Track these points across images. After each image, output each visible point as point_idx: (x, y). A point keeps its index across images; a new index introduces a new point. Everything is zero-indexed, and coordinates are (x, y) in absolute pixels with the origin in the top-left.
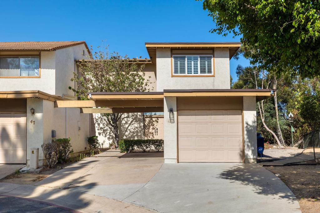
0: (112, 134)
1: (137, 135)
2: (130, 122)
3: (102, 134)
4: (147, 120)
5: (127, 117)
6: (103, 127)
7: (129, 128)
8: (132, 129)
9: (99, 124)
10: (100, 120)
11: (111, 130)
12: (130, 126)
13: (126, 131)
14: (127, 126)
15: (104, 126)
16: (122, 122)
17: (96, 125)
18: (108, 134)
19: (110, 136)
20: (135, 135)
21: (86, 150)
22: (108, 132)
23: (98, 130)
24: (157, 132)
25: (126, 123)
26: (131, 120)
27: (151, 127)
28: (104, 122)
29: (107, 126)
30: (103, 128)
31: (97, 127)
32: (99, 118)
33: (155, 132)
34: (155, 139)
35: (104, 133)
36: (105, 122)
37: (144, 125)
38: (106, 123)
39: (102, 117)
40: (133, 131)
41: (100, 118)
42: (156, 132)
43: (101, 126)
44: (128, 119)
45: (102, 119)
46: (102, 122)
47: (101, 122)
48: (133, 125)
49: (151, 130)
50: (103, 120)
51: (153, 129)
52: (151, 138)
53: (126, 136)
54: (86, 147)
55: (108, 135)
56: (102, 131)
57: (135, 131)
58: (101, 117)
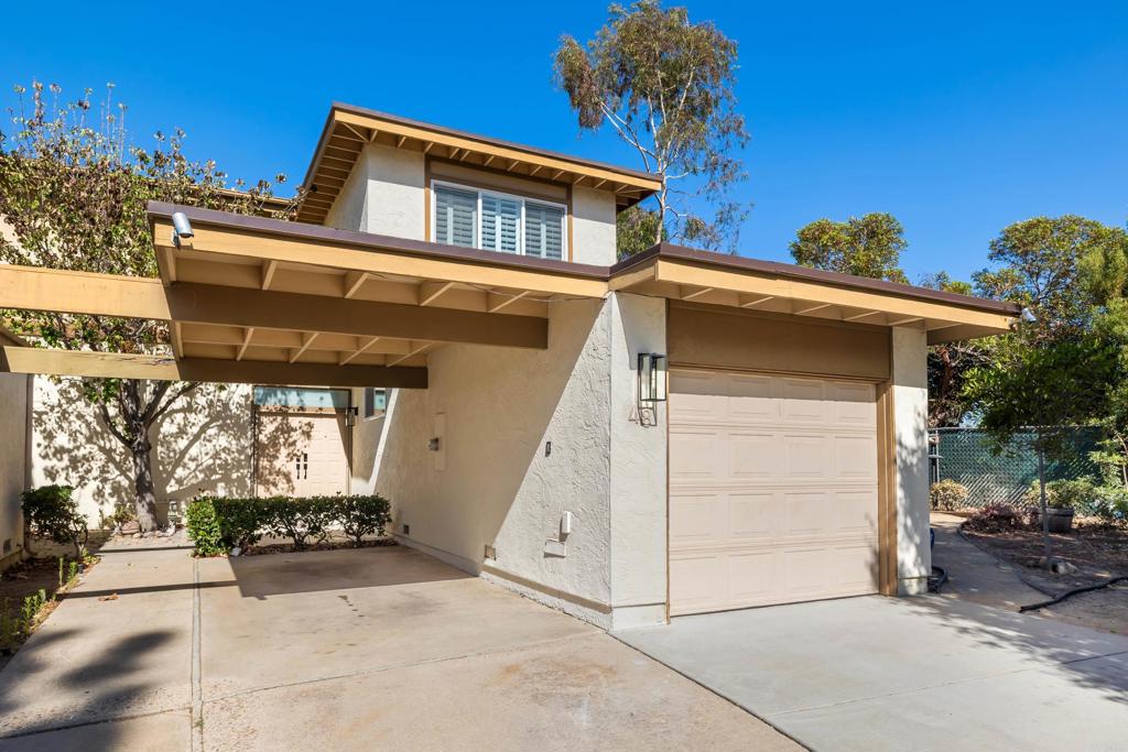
0: (114, 474)
1: (226, 479)
2: (195, 430)
3: (63, 474)
4: (269, 426)
5: (183, 410)
6: (71, 446)
7: (193, 451)
8: (207, 454)
9: (50, 436)
10: (54, 416)
11: (110, 459)
12: (198, 443)
13: (178, 462)
14: (182, 443)
15: (75, 441)
16: (162, 430)
17: (37, 437)
18: (95, 473)
19: (105, 480)
20: (218, 476)
21: (9, 553)
22: (96, 465)
23: (46, 457)
24: (305, 467)
25: (182, 432)
26: (201, 419)
27: (284, 452)
28: (77, 425)
29: (89, 440)
30: (69, 451)
31: (39, 445)
32: (52, 408)
33: (298, 467)
34: (297, 495)
35: (75, 469)
36: (84, 425)
37: (257, 445)
38: (84, 430)
39: (65, 406)
40: (211, 461)
41: (57, 409)
42: (302, 467)
43: (62, 440)
44: (192, 417)
45: (65, 412)
46: (65, 425)
47: (61, 427)
48: (210, 441)
49: (280, 461)
50: (72, 418)
51: (292, 459)
52: (280, 490)
53: (180, 482)
54: (6, 538)
55: (95, 479)
56: (66, 462)
57: (218, 462)
58: (60, 405)
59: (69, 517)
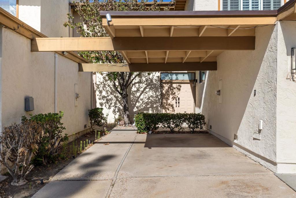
0: (118, 105)
1: (152, 107)
2: (142, 89)
3: (105, 105)
4: (166, 87)
5: (138, 83)
6: (106, 95)
7: (142, 97)
8: (146, 98)
9: (101, 92)
10: (102, 86)
11: (117, 100)
12: (143, 94)
13: (137, 101)
14: (138, 94)
15: (108, 94)
16: (132, 90)
17: (97, 93)
18: (113, 104)
19: (116, 107)
20: (149, 106)
21: (86, 129)
22: (113, 102)
23: (100, 99)
24: (179, 103)
25: (138, 90)
26: (143, 85)
27: (171, 96)
28: (108, 88)
29: (111, 94)
30: (106, 97)
31: (98, 95)
32: (101, 83)
33: (176, 103)
34: (175, 113)
35: (108, 103)
36: (110, 89)
37: (162, 95)
38: (110, 90)
39: (105, 82)
40: (147, 101)
41: (103, 84)
42: (177, 103)
43: (104, 93)
44: (141, 85)
45: (105, 84)
46: (105, 89)
47: (104, 89)
48: (147, 93)
49: (171, 101)
50: (107, 86)
51: (174, 99)
52: (170, 111)
53: (137, 108)
54: (86, 124)
55: (113, 106)
56: (105, 101)
57: (149, 101)
58: (103, 82)
59: (102, 118)
